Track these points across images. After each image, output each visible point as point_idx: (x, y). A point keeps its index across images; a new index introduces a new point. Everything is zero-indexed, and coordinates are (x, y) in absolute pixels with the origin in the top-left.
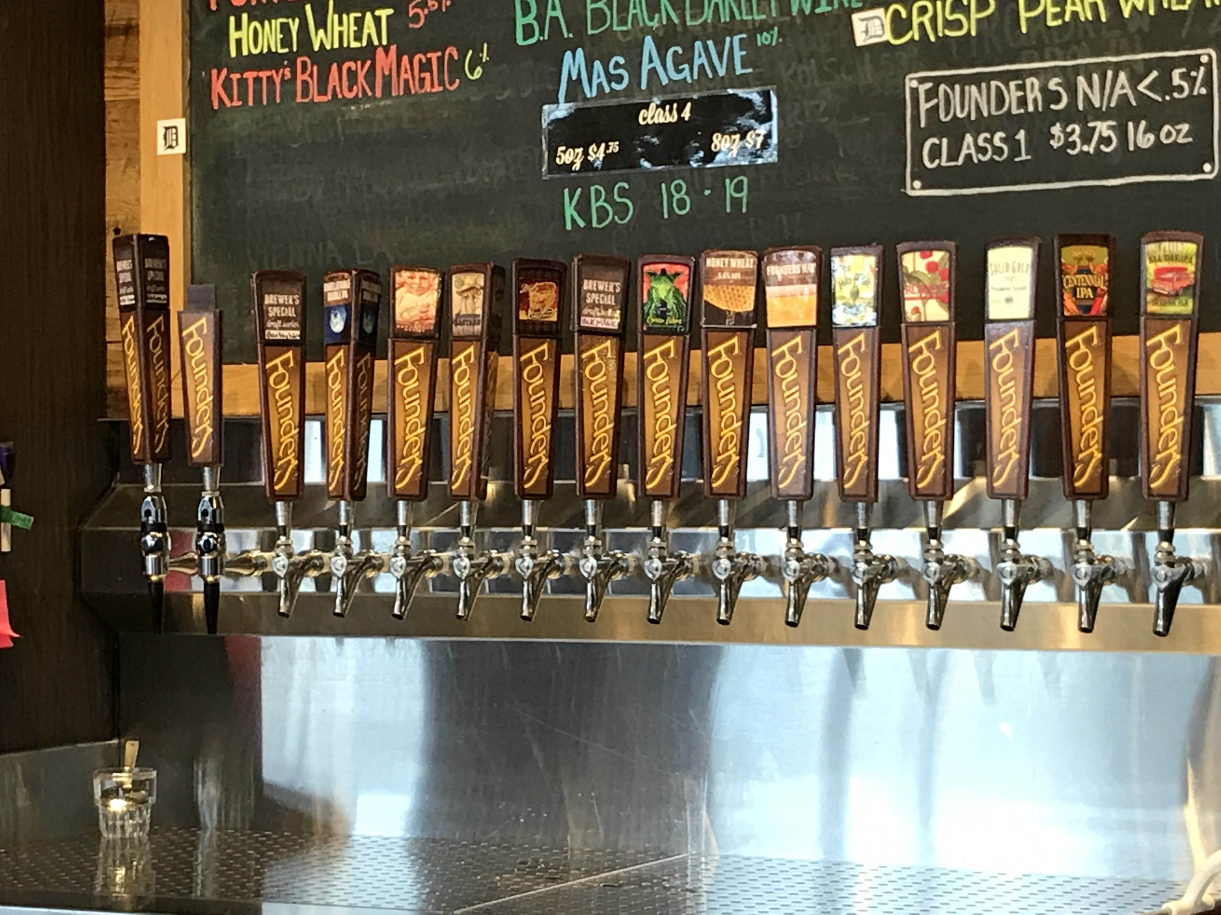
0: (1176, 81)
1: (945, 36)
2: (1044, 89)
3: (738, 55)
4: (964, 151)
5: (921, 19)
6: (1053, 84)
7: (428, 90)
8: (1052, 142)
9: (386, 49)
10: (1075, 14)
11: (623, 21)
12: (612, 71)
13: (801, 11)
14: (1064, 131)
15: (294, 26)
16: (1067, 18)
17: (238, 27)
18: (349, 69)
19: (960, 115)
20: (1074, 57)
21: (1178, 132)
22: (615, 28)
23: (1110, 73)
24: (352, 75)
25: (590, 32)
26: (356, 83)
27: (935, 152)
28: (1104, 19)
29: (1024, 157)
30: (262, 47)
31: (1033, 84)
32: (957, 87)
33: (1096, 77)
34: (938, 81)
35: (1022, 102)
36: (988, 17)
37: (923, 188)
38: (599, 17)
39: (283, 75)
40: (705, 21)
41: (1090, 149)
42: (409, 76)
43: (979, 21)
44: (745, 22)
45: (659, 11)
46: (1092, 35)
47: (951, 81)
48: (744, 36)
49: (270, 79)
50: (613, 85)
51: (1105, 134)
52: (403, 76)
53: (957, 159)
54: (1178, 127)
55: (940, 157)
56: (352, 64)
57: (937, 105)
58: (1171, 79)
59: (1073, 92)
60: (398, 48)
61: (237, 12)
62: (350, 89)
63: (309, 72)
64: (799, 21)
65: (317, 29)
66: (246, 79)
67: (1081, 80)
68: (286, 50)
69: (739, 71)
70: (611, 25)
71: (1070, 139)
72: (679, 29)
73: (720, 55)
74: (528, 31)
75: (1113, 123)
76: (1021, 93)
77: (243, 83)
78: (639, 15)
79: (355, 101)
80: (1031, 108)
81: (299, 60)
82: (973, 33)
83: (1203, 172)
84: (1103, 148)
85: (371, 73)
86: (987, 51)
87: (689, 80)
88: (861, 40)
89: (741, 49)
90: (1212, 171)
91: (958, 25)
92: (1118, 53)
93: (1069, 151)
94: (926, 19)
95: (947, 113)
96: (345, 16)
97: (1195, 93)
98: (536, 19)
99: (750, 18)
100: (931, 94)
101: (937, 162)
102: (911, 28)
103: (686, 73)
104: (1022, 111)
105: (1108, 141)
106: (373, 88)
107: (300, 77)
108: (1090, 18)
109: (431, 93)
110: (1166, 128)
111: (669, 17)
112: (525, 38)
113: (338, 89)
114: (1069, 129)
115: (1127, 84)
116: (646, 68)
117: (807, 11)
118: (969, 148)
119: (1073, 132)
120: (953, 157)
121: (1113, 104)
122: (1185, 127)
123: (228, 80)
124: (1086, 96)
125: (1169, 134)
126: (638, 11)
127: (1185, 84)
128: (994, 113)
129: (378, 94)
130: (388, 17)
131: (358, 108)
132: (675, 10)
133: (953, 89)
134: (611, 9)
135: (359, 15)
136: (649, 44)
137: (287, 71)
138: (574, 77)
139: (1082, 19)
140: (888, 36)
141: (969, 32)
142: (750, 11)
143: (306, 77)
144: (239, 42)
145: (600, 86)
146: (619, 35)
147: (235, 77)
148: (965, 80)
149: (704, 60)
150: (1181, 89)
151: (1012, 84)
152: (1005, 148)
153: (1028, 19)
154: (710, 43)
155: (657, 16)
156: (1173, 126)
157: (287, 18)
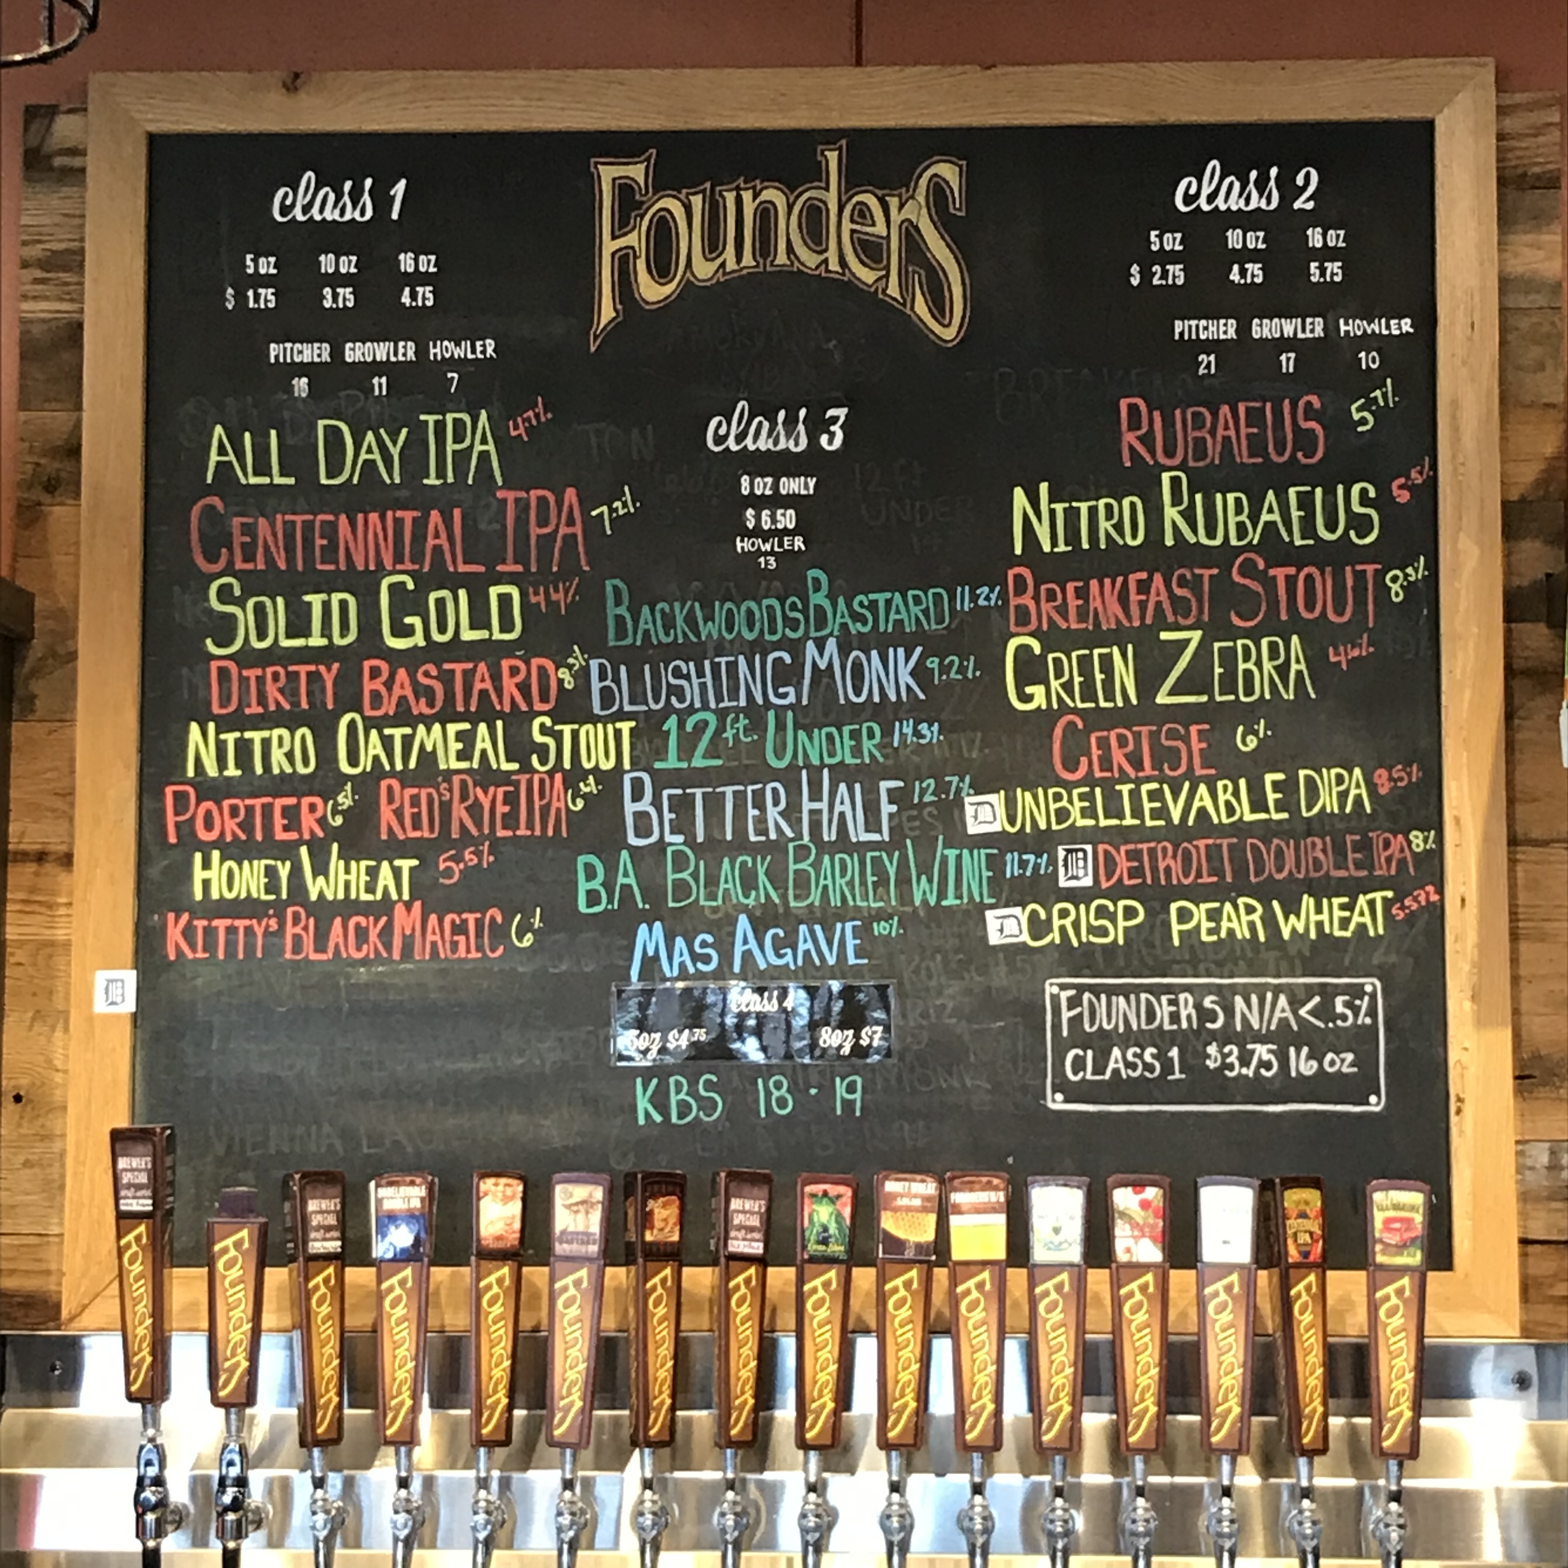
0: (1339, 1008)
1: (1089, 943)
2: (1198, 1006)
3: (851, 943)
4: (1112, 1065)
5: (1062, 922)
6: (1208, 1002)
7: (463, 955)
8: (1208, 1062)
9: (408, 906)
10: (1231, 932)
11: (712, 896)
12: (698, 950)
13: (925, 902)
14: (1221, 1052)
15: (284, 870)
16: (1223, 934)
17: (206, 865)
18: (358, 925)
19: (1106, 1026)
20: (1231, 976)
21: (1343, 1061)
22: (702, 902)
23: (1269, 996)
24: (362, 934)
25: (671, 904)
26: (366, 941)
27: (1079, 1065)
28: (1262, 938)
29: (1177, 1075)
30: (239, 891)
31: (1186, 1001)
32: (1103, 997)
33: (1254, 999)
34: (1081, 989)
35: (1175, 1018)
36: (1137, 926)
37: (1066, 1101)
38: (682, 889)
39: (268, 926)
40: (812, 904)
41: (1249, 1072)
42: (437, 938)
43: (1126, 929)
44: (857, 909)
45: (756, 888)
46: (1250, 954)
47: (1096, 990)
48: (859, 923)
49: (249, 930)
50: (700, 966)
51: (1266, 1057)
52: (430, 938)
53: (1103, 1073)
54: (1343, 1055)
55: (1084, 1069)
56: (362, 920)
57: (1081, 1015)
58: (1334, 1007)
59: (1229, 1011)
60: (423, 905)
61: (206, 849)
62: (359, 949)
63: (303, 924)
64: (922, 914)
65: (315, 876)
66: (216, 928)
67: (1239, 1000)
68: (273, 897)
69: (852, 960)
70: (697, 899)
71: (1228, 1060)
72: (781, 910)
73: (830, 943)
74: (593, 898)
75: (1274, 1047)
76: (1173, 1009)
77: (209, 932)
78: (732, 892)
79: (365, 962)
80: (1184, 1025)
81: (290, 911)
82: (1121, 942)
83: (1368, 1104)
84: (1263, 1071)
85: (386, 934)
86: (1135, 962)
87: (792, 967)
88: (994, 939)
89: (855, 938)
90: (1378, 1104)
91: (1103, 932)
92: (1278, 976)
93: (1227, 1073)
94: (1068, 922)
95: (1092, 1024)
96: (353, 864)
97: (1360, 1022)
98: (603, 884)
99: (865, 904)
100: (1073, 1003)
101: (1081, 1074)
102: (1051, 930)
103: (789, 958)
104: (1175, 1027)
105: (1268, 1066)
106: (388, 947)
107: (290, 930)
108: (1248, 936)
109: (465, 960)
110: (1330, 1056)
111: (767, 896)
112: (589, 905)
113: (342, 949)
114: (1226, 1050)
115: (1287, 1008)
116: (739, 950)
117: (932, 902)
118: (1116, 1062)
119: (1230, 1053)
120: (1099, 1069)
121: (1273, 1027)
122: (1350, 1057)
123: (189, 925)
124: (1244, 1017)
125: (1332, 1063)
126: (730, 885)
127: (1349, 1013)
128: (1144, 1027)
129: (396, 956)
130: (412, 869)
131: (368, 971)
132: (775, 889)
133: (1099, 1000)
134: (697, 881)
135: (373, 863)
136: (743, 922)
137: (273, 923)
138: (651, 953)
139: (1239, 936)
140: (1025, 937)
141: (1116, 939)
142: (865, 897)
143: (298, 930)
144: (206, 883)
145: (682, 965)
146: (707, 912)
147: (200, 924)
148: (1112, 991)
149: (810, 945)
150: (1344, 1018)
151: (1164, 999)
152: (1157, 1065)
153: (1181, 932)
154: (817, 928)
155: (753, 893)
156: (1337, 1053)
157: (276, 859)
